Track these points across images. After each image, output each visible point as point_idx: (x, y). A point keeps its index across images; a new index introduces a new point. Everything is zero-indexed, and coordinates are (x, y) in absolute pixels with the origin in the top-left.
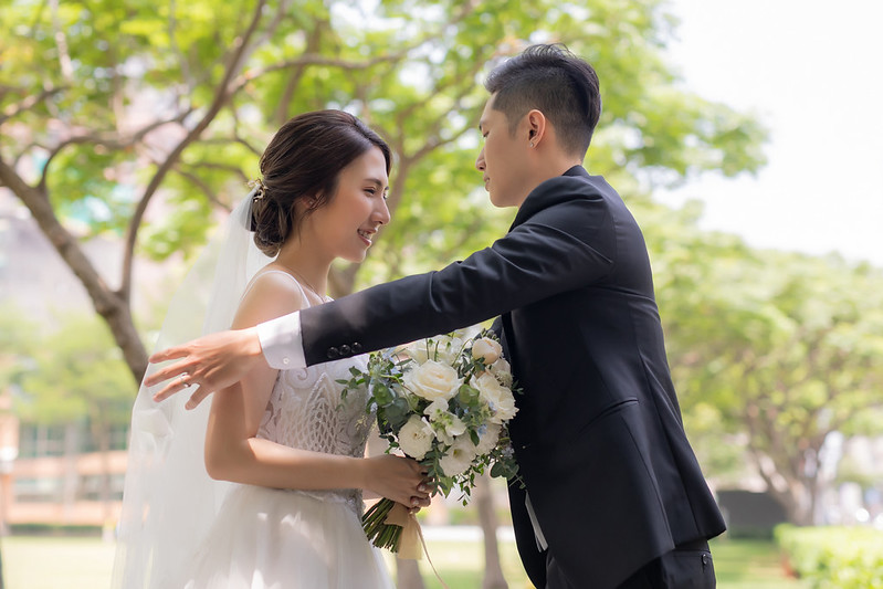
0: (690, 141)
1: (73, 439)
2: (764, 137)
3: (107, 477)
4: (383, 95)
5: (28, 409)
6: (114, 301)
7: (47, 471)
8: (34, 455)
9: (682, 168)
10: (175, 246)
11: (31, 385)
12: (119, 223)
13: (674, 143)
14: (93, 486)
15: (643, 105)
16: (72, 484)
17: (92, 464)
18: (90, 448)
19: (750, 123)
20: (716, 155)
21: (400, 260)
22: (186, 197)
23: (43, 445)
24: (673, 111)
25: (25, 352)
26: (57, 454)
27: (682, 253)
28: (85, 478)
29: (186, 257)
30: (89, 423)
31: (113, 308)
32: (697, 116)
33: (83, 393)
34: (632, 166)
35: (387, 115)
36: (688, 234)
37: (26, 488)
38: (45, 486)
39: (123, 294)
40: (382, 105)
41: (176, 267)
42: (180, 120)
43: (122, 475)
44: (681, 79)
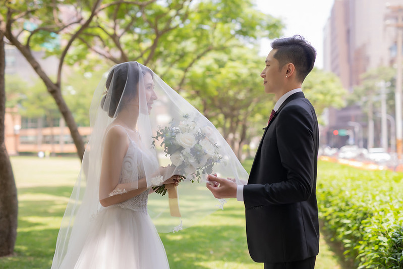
0: (258, 28)
1: (40, 123)
2: (284, 27)
3: (53, 136)
4: (150, 9)
5: (24, 112)
6: (55, 87)
7: (31, 133)
8: (27, 128)
9: (255, 38)
10: (75, 61)
11: (25, 104)
12: (56, 52)
13: (253, 28)
14: (48, 139)
15: (242, 15)
16: (40, 138)
17: (47, 131)
18: (46, 126)
19: (279, 21)
20: (267, 33)
21: (155, 66)
22: (80, 44)
23: (30, 124)
24: (253, 18)
25: (22, 92)
26: (35, 127)
27: (253, 65)
28: (45, 136)
29: (80, 64)
30: (45, 118)
31: (54, 90)
32: (261, 19)
33: (44, 107)
34: (237, 36)
35: (152, 16)
36: (255, 58)
37: (24, 139)
38: (31, 139)
39: (58, 85)
40: (150, 12)
41: (77, 68)
42: (79, 22)
43: (58, 135)
44: (255, 5)
